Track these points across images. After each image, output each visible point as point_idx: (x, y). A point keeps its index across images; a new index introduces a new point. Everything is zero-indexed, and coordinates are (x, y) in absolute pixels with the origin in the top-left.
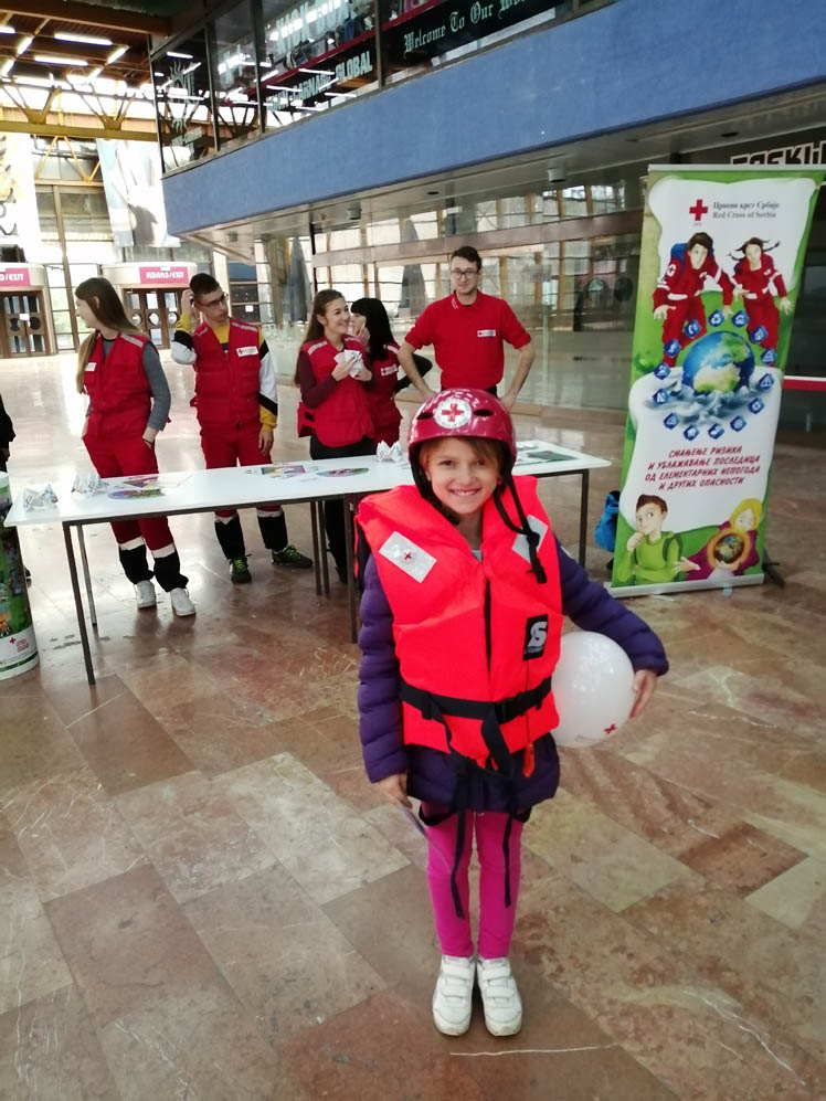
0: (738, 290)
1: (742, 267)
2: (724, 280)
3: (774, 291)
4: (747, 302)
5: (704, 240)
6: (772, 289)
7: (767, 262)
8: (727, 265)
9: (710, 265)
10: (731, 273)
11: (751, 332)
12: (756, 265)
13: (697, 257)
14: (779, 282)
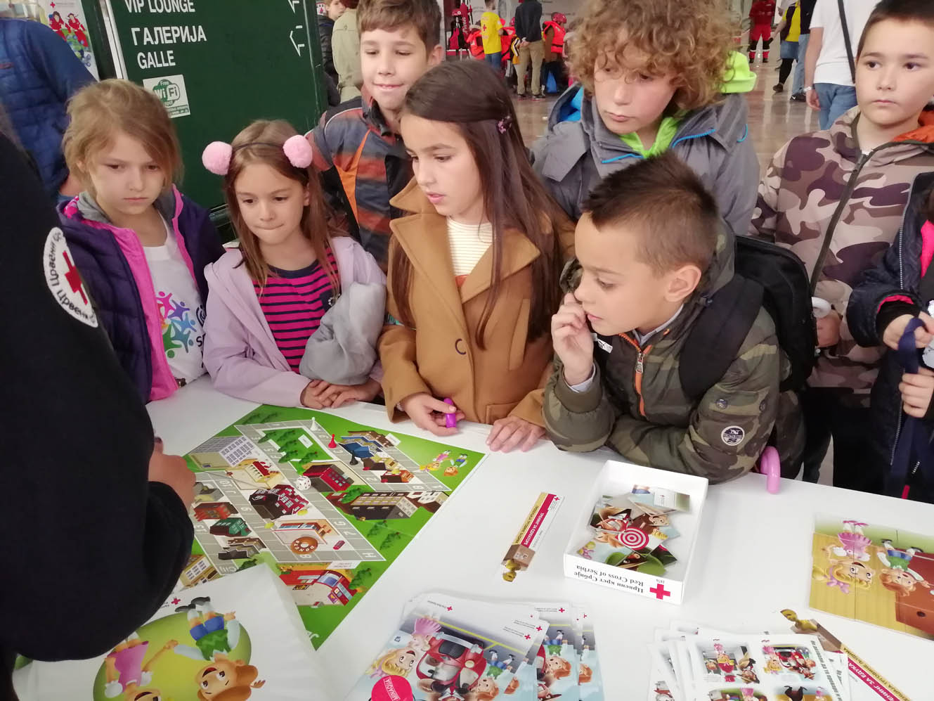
0: (71, 28)
1: (70, 21)
2: (66, 25)
3: (81, 29)
4: (75, 32)
5: (56, 13)
6: (80, 28)
7: (77, 20)
8: (66, 21)
9: (61, 21)
10: (68, 24)
11: (80, 41)
12: (74, 21)
13: (57, 19)
14: (82, 26)
